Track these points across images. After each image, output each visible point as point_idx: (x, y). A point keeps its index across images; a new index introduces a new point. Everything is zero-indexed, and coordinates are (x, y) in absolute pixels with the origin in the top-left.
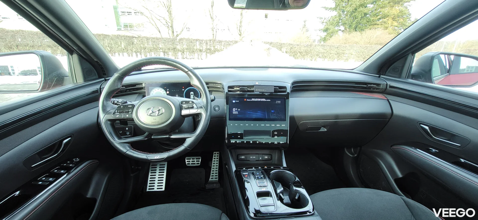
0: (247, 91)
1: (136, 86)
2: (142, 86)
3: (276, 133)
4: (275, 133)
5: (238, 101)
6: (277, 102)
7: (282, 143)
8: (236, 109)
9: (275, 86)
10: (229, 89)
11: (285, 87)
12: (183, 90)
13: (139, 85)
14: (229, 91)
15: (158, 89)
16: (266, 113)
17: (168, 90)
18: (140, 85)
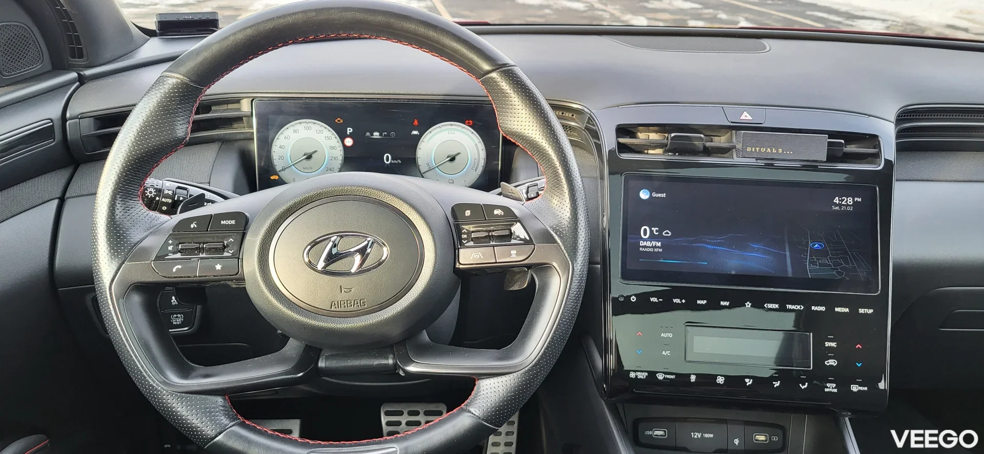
0: (702, 148)
1: (213, 108)
2: (239, 110)
3: (833, 344)
4: (827, 344)
5: (664, 195)
6: (836, 205)
7: (859, 391)
8: (654, 229)
9: (832, 134)
10: (622, 140)
11: (872, 139)
12: (415, 132)
13: (225, 107)
14: (623, 148)
15: (309, 128)
16: (788, 254)
17: (349, 130)
18: (231, 106)
